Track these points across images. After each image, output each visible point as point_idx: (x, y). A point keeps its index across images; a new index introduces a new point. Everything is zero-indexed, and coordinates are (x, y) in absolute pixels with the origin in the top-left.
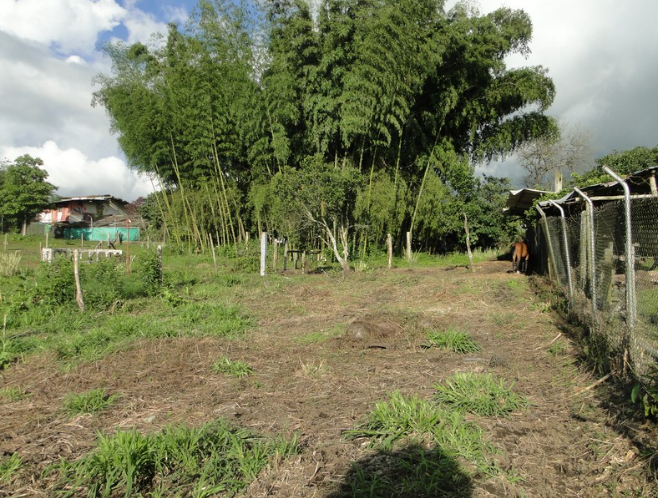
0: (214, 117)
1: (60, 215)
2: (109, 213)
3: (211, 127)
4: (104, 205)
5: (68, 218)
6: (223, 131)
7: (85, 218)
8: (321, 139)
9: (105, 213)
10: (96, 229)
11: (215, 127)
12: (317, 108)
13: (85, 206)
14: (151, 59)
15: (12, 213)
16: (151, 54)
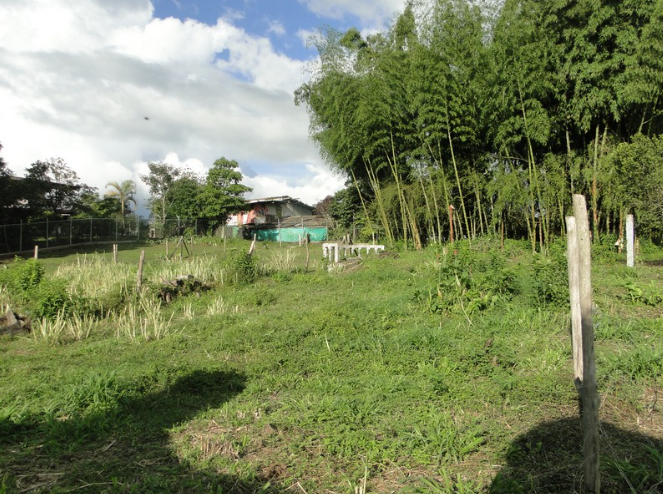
0: (449, 99)
1: (246, 218)
2: (286, 214)
3: (445, 111)
4: (282, 206)
5: (252, 220)
6: (458, 113)
7: (267, 220)
8: (582, 115)
9: (283, 215)
10: (283, 229)
11: (449, 109)
12: (582, 76)
13: (268, 207)
14: (364, 45)
15: (214, 215)
16: (365, 40)
